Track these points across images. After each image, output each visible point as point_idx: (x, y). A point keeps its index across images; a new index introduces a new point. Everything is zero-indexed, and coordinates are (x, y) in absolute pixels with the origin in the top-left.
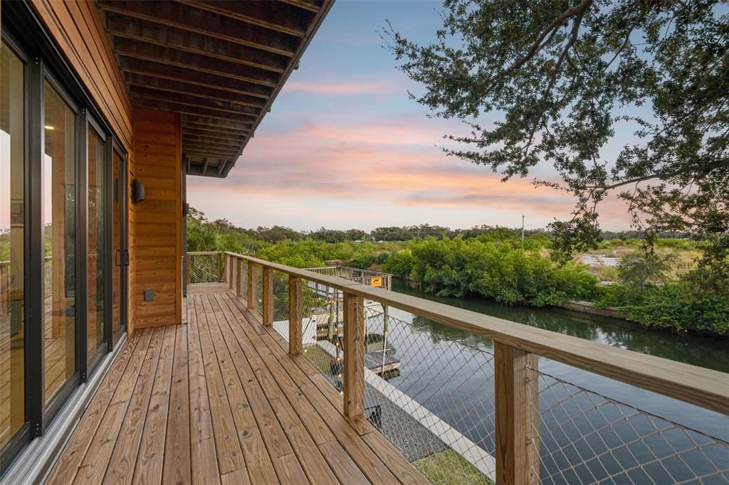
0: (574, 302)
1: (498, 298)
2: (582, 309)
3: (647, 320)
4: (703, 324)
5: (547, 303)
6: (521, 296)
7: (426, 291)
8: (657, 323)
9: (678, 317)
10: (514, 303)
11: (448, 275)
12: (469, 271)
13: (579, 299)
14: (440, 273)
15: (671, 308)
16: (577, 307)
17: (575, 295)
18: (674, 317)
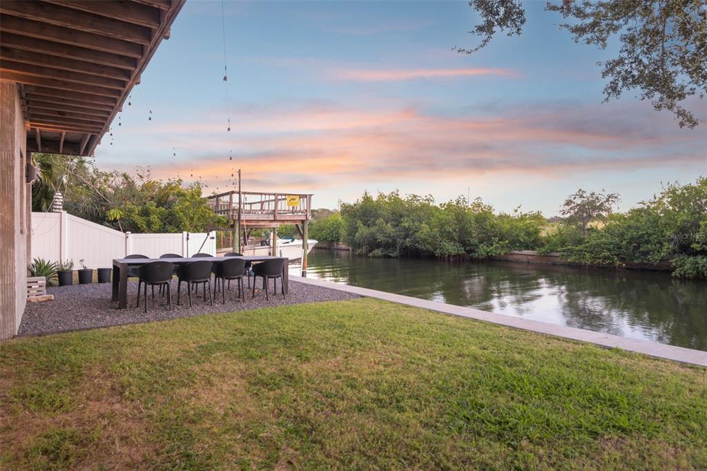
0: (517, 252)
1: (438, 251)
2: (525, 259)
3: (587, 260)
4: (639, 257)
5: (490, 254)
6: (463, 248)
7: (357, 253)
8: (598, 261)
9: (617, 253)
10: (454, 256)
11: (381, 230)
12: (406, 225)
13: (523, 248)
14: (373, 229)
15: (611, 244)
16: (520, 257)
17: (518, 245)
18: (613, 253)
